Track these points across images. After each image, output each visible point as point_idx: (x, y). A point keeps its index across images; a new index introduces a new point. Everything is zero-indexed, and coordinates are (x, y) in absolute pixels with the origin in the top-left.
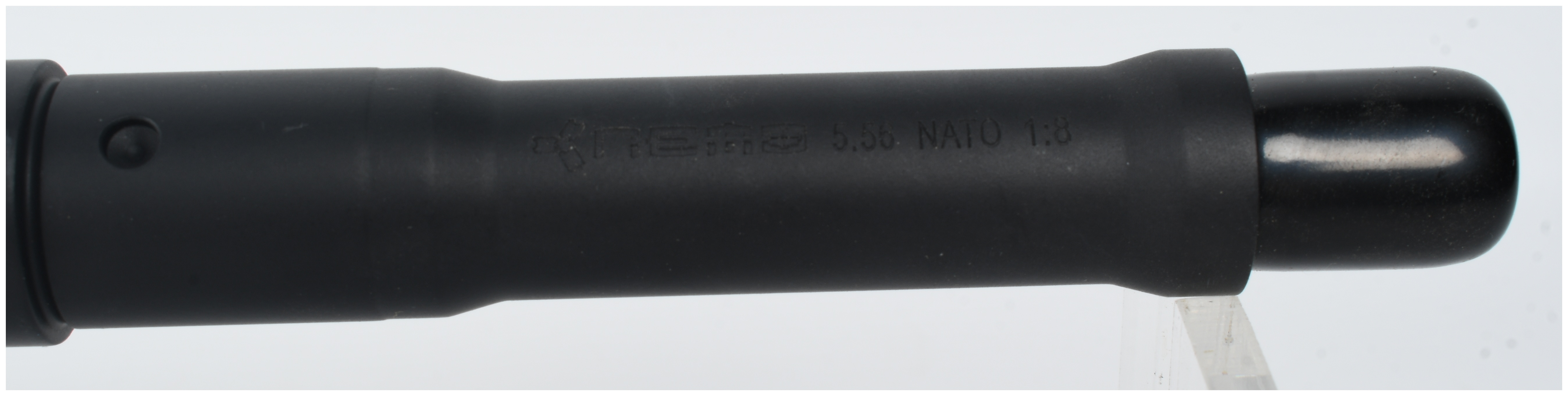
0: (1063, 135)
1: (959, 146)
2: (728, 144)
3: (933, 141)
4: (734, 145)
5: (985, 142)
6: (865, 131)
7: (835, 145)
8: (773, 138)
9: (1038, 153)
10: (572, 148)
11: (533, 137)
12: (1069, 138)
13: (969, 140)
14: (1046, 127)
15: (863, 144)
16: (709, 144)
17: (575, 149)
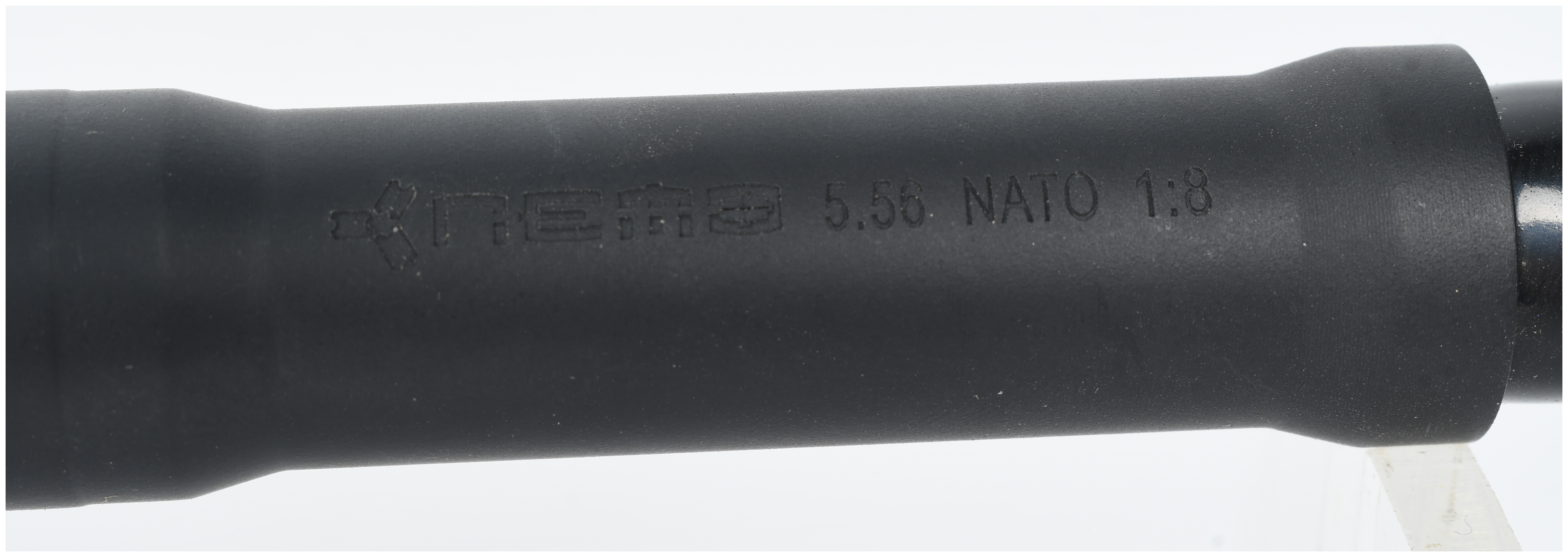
0: (1199, 199)
1: (1030, 219)
2: (652, 219)
3: (989, 212)
4: (662, 221)
5: (1072, 211)
6: (877, 196)
7: (828, 219)
8: (725, 209)
9: (1159, 229)
10: (395, 230)
11: (331, 212)
12: (1209, 203)
13: (1047, 207)
14: (1171, 184)
15: (875, 217)
16: (622, 219)
17: (400, 231)
